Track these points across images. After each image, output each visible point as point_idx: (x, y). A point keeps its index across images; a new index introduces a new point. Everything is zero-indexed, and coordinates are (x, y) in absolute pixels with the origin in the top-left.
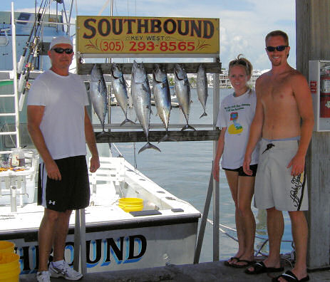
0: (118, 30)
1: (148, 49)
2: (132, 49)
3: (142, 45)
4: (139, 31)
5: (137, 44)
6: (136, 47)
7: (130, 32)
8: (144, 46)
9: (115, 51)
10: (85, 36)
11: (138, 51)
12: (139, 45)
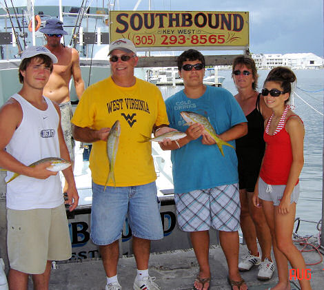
0: (149, 24)
1: (179, 43)
2: (163, 43)
3: (173, 38)
4: (171, 25)
5: (168, 38)
6: (168, 41)
7: (161, 26)
8: (176, 40)
9: (147, 45)
10: (118, 31)
11: (170, 45)
12: (170, 39)
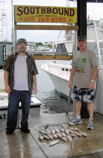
0: (32, 12)
1: (46, 21)
2: (39, 21)
4: (42, 13)
5: (41, 19)
7: (38, 13)
8: (44, 20)
9: (31, 21)
10: (18, 15)
11: (41, 22)
